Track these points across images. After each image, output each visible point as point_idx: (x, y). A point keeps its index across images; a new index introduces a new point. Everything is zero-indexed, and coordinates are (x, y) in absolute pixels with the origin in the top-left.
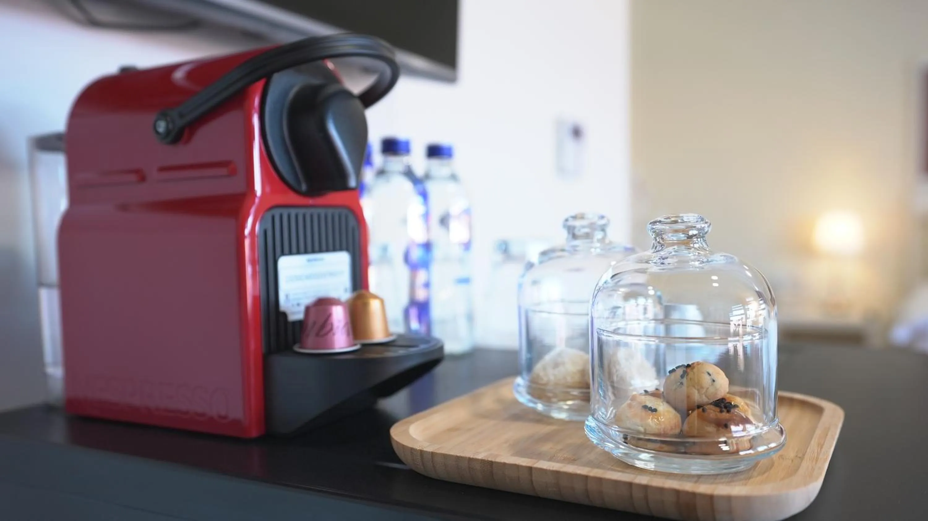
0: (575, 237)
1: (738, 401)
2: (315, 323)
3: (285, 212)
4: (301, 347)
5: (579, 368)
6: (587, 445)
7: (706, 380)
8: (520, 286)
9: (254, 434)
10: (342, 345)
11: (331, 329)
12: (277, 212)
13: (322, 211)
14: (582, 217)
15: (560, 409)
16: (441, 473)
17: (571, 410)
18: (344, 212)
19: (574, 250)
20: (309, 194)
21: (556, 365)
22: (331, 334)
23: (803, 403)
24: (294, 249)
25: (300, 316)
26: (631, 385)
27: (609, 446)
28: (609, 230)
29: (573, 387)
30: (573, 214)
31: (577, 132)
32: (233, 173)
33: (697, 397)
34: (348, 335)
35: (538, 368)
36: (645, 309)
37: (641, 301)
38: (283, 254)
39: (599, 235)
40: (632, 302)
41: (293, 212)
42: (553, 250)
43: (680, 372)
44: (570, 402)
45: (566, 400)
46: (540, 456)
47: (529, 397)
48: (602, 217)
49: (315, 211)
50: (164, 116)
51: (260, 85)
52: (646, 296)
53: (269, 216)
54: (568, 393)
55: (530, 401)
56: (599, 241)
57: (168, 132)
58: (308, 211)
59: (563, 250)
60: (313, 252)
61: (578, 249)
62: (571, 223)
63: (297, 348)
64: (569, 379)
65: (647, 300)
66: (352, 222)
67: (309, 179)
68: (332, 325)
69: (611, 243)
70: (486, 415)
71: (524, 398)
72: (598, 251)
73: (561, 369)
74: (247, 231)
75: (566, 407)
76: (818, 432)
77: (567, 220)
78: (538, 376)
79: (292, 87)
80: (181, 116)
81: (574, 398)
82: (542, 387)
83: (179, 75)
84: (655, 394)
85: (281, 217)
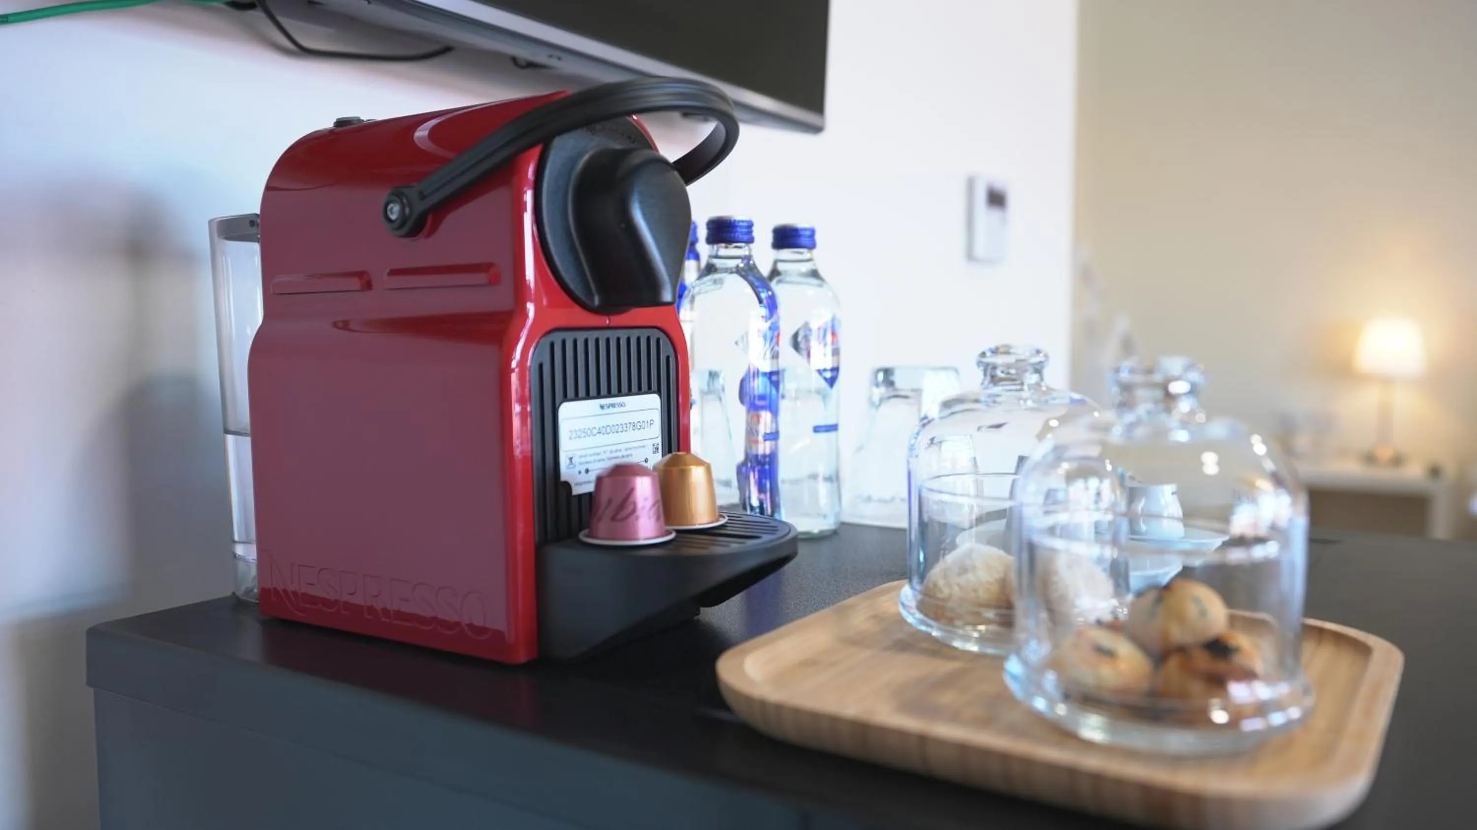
0: (994, 380)
1: (1242, 640)
2: (610, 501)
3: (569, 337)
4: (589, 536)
5: (998, 576)
6: (1004, 697)
7: (1192, 610)
8: (912, 448)
9: (522, 657)
10: (650, 535)
11: (634, 510)
12: (557, 337)
13: (623, 335)
14: (1006, 351)
15: (967, 638)
16: (789, 732)
17: (982, 640)
18: (655, 334)
19: (994, 400)
20: (606, 309)
21: (964, 570)
22: (633, 517)
23: (1338, 637)
24: (582, 392)
25: (590, 488)
26: (1075, 607)
27: (1040, 704)
28: (1046, 372)
29: (987, 606)
30: (993, 346)
31: (996, 199)
32: (494, 281)
33: (1178, 634)
34: (658, 519)
35: (936, 572)
36: (1098, 494)
37: (1093, 482)
38: (566, 398)
39: (1031, 378)
40: (1080, 484)
41: (581, 336)
42: (959, 400)
43: (1151, 596)
44: (982, 628)
45: (975, 625)
46: (935, 713)
47: (919, 615)
48: (1038, 352)
49: (612, 335)
50: (398, 195)
51: (536, 151)
52: (1100, 475)
53: (546, 341)
54: (978, 614)
55: (922, 622)
56: (1030, 387)
57: (403, 220)
58: (602, 335)
59: (977, 401)
60: (609, 395)
61: (998, 399)
62: (990, 359)
63: (582, 536)
64: (983, 595)
65: (1101, 481)
66: (666, 349)
67: (603, 289)
68: (635, 504)
69: (1049, 389)
70: (856, 641)
71: (913, 618)
72: (1030, 403)
73: (970, 576)
74: (514, 364)
75: (976, 635)
76: (1365, 690)
77: (983, 354)
78: (935, 585)
79: (580, 155)
80: (423, 197)
81: (987, 622)
82: (940, 603)
83: (421, 133)
84: (1114, 626)
85: (564, 343)
